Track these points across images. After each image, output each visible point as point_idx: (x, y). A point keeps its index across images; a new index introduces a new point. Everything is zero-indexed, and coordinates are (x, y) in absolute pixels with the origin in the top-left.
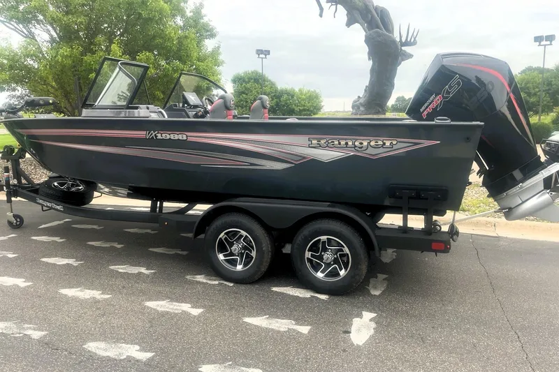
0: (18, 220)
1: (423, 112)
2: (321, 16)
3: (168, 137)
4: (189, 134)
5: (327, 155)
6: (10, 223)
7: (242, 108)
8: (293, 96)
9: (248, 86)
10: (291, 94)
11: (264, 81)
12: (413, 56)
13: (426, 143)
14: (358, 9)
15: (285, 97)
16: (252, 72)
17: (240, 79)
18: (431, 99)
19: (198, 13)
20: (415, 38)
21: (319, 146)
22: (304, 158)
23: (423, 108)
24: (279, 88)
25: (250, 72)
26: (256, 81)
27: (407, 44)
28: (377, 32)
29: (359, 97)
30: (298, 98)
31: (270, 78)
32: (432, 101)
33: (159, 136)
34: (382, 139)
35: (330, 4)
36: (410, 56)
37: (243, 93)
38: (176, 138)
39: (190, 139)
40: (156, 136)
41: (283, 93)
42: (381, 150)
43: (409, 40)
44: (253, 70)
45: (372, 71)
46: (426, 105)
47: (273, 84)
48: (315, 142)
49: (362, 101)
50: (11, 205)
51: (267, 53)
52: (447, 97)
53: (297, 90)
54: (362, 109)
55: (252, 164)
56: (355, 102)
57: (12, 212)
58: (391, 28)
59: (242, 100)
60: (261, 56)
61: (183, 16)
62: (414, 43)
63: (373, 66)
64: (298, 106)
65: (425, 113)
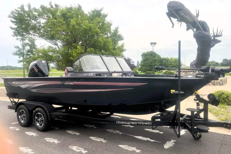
2: (173, 27)
7: (145, 66)
8: (168, 61)
9: (148, 57)
10: (166, 60)
11: (155, 55)
12: (221, 41)
14: (190, 23)
15: (164, 61)
16: (150, 52)
17: (145, 55)
19: (116, 31)
20: (221, 33)
24: (162, 57)
25: (149, 52)
26: (151, 55)
27: (217, 36)
28: (199, 32)
29: (194, 61)
30: (170, 62)
31: (158, 54)
35: (178, 22)
36: (220, 41)
37: (146, 60)
41: (163, 59)
43: (218, 34)
44: (150, 51)
45: (198, 49)
47: (159, 56)
49: (194, 63)
51: (155, 43)
53: (170, 58)
54: (194, 66)
56: (191, 63)
58: (207, 29)
59: (145, 63)
60: (152, 45)
61: (110, 32)
62: (221, 36)
63: (198, 47)
64: (170, 65)
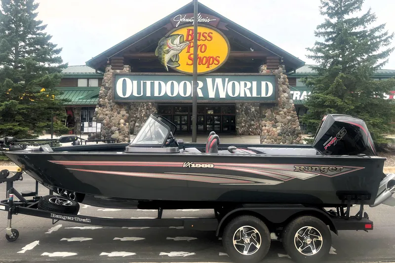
0: (15, 234)
1: (325, 145)
3: (200, 166)
4: (215, 164)
5: (304, 176)
6: (8, 237)
13: (359, 168)
18: (330, 139)
21: (300, 170)
22: (291, 178)
23: (325, 144)
32: (331, 140)
33: (193, 166)
34: (335, 166)
38: (206, 167)
39: (216, 167)
40: (191, 165)
42: (335, 172)
46: (327, 142)
48: (298, 167)
50: (11, 221)
52: (339, 139)
55: (256, 182)
57: (11, 227)
65: (326, 146)
